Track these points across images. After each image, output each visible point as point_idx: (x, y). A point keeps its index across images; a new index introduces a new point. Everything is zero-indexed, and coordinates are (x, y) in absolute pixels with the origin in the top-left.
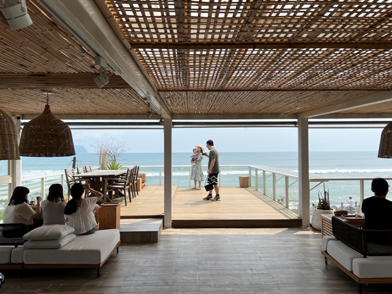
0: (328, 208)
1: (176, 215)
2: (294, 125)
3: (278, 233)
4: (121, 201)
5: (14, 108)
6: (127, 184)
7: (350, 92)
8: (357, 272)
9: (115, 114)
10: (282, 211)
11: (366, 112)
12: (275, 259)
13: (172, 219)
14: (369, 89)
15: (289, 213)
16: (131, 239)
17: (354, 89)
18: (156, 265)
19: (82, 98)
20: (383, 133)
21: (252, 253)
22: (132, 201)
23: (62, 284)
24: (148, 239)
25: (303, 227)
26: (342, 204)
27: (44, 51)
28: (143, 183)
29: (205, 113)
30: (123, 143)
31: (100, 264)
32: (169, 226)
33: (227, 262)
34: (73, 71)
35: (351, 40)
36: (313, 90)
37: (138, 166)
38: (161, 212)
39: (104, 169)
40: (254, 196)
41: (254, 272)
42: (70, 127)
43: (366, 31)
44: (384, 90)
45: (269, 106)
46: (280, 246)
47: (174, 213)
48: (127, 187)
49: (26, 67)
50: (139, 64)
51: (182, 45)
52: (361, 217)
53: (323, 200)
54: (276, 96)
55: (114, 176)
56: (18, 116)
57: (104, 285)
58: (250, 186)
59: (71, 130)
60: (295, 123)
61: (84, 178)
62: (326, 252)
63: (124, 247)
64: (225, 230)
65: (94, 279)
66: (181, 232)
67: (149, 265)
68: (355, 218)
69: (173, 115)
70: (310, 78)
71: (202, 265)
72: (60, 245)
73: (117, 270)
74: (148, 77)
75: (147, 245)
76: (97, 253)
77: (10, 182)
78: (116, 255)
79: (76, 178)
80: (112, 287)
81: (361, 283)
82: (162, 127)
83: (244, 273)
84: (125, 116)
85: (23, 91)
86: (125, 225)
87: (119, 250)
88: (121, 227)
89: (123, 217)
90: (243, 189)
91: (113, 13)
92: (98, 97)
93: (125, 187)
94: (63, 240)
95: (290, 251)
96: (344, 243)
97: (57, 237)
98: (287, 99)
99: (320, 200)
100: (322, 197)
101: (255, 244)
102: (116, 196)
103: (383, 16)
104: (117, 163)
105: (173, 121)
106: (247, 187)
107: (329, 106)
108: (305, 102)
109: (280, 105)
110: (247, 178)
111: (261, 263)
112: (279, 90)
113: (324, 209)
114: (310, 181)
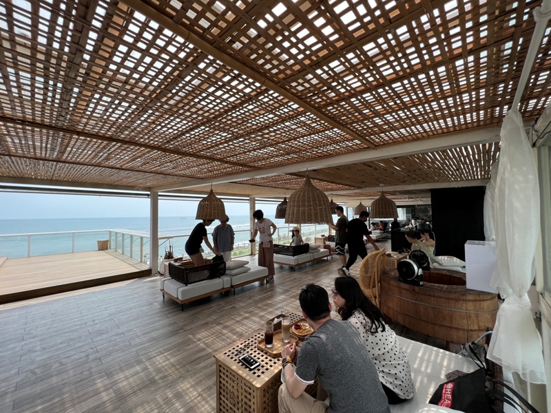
0: (172, 257)
2: (147, 197)
8: (180, 298)
10: (135, 265)
12: (120, 306)
14: (190, 177)
15: (141, 266)
17: (183, 176)
20: (200, 205)
25: (153, 275)
36: (151, 172)
40: (111, 256)
41: (97, 322)
44: (199, 179)
46: (128, 293)
53: (168, 252)
54: (123, 174)
58: (110, 248)
60: (148, 195)
62: (163, 289)
70: (145, 164)
81: (182, 303)
83: (85, 326)
90: (101, 252)
95: (136, 296)
98: (135, 177)
99: (166, 253)
100: (168, 250)
103: (171, 138)
106: (107, 249)
107: (171, 185)
108: (151, 180)
109: (130, 180)
110: (107, 241)
111: (106, 312)
112: (123, 169)
113: (169, 258)
114: (159, 239)
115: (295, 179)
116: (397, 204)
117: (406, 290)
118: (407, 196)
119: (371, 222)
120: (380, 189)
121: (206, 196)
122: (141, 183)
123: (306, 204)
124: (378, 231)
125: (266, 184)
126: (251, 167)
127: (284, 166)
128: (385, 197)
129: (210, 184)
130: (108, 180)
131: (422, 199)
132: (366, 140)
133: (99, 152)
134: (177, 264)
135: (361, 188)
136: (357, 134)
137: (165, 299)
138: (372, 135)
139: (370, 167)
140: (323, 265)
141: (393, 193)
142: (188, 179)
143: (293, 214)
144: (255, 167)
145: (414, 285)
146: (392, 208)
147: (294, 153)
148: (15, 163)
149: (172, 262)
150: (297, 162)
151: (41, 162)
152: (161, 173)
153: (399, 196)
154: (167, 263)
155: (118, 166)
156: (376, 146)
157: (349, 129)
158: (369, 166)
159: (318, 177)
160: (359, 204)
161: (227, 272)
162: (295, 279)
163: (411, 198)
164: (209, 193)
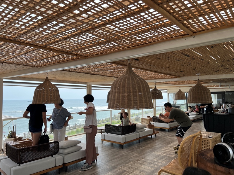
0: (15, 136)
14: (25, 65)
20: (36, 91)
52: (29, 139)
96: (11, 159)
100: (11, 130)
113: (12, 137)
114: (3, 120)
115: (121, 68)
116: (211, 90)
117: (222, 172)
118: (219, 84)
119: (189, 105)
120: (196, 78)
121: (42, 82)
123: (126, 90)
124: (195, 113)
125: (97, 73)
126: (76, 55)
127: (107, 54)
128: (200, 84)
129: (45, 71)
131: (231, 87)
132: (184, 25)
134: (15, 144)
135: (180, 77)
136: (174, 16)
138: (190, 18)
139: (188, 56)
140: (148, 142)
141: (208, 81)
143: (114, 100)
144: (80, 55)
145: (229, 168)
146: (207, 94)
147: (114, 40)
150: (119, 51)
153: (212, 84)
156: (194, 33)
157: (166, 9)
158: (186, 55)
159: (141, 66)
160: (179, 90)
161: (60, 151)
162: (122, 156)
163: (222, 86)
164: (45, 80)
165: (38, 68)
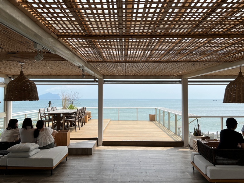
0: (200, 135)
1: (105, 138)
2: (179, 83)
3: (166, 150)
4: (73, 129)
5: (6, 72)
6: (77, 118)
7: (207, 63)
8: (209, 175)
9: (69, 75)
10: (172, 136)
11: (224, 75)
12: (162, 166)
13: (103, 140)
14: (217, 61)
15: (176, 137)
16: (75, 153)
17: (210, 61)
18: (88, 168)
19: (44, 66)
21: (149, 162)
22: (80, 129)
23: (28, 179)
24: (86, 153)
25: (184, 146)
26: (208, 132)
27: (9, 39)
28: (89, 117)
29: (123, 75)
30: (77, 93)
31: (52, 167)
32: (100, 145)
33: (132, 168)
34: (32, 51)
35: (188, 33)
36: (182, 62)
37: (85, 107)
38: (96, 136)
39: (65, 109)
40: (157, 127)
41: (148, 174)
42: (35, 83)
43: (195, 28)
44: (227, 62)
45: (161, 71)
46: (167, 158)
47: (104, 137)
48: (77, 120)
49: (2, 48)
50: (67, 47)
51: (88, 36)
52: (218, 141)
53: (197, 130)
54: (162, 66)
55: (69, 113)
56: (10, 76)
57: (54, 180)
58: (156, 120)
59: (36, 85)
60: (180, 81)
61: (51, 114)
62: (193, 162)
63: (70, 157)
64: (135, 148)
65: (49, 176)
66: (107, 149)
67: (84, 168)
68: (213, 141)
69: (104, 76)
70: (177, 54)
71: (116, 169)
72: (29, 155)
73: (64, 171)
74: (77, 54)
75: (85, 156)
76: (51, 160)
77: (5, 117)
78: (65, 162)
79: (46, 114)
80: (59, 181)
81: (211, 182)
82: (98, 83)
83: (141, 174)
84: (74, 77)
85: (8, 62)
86: (73, 144)
87: (67, 159)
88: (70, 144)
89: (71, 139)
90: (151, 122)
91: (38, 19)
92: (53, 66)
93: (75, 120)
94: (31, 152)
95: (173, 161)
96: (204, 157)
97: (28, 150)
98: (170, 67)
99: (195, 130)
100: (196, 128)
101: (152, 157)
102: (71, 126)
103: (200, 20)
104: (74, 106)
105: (104, 80)
106: (154, 121)
107: (198, 71)
108: (182, 69)
109: (167, 71)
110: (154, 115)
111: (153, 168)
112: (162, 62)
113: (197, 135)
114: (189, 118)
121: (233, 80)
122: (175, 72)
129: (238, 66)
130: (153, 72)
133: (146, 50)
134: (204, 142)
137: (195, 172)
142: (215, 64)
148: (109, 66)
149: (200, 140)
151: (119, 64)
152: (190, 61)
154: (196, 140)
155: (158, 60)
164: (237, 77)
165: (231, 62)
